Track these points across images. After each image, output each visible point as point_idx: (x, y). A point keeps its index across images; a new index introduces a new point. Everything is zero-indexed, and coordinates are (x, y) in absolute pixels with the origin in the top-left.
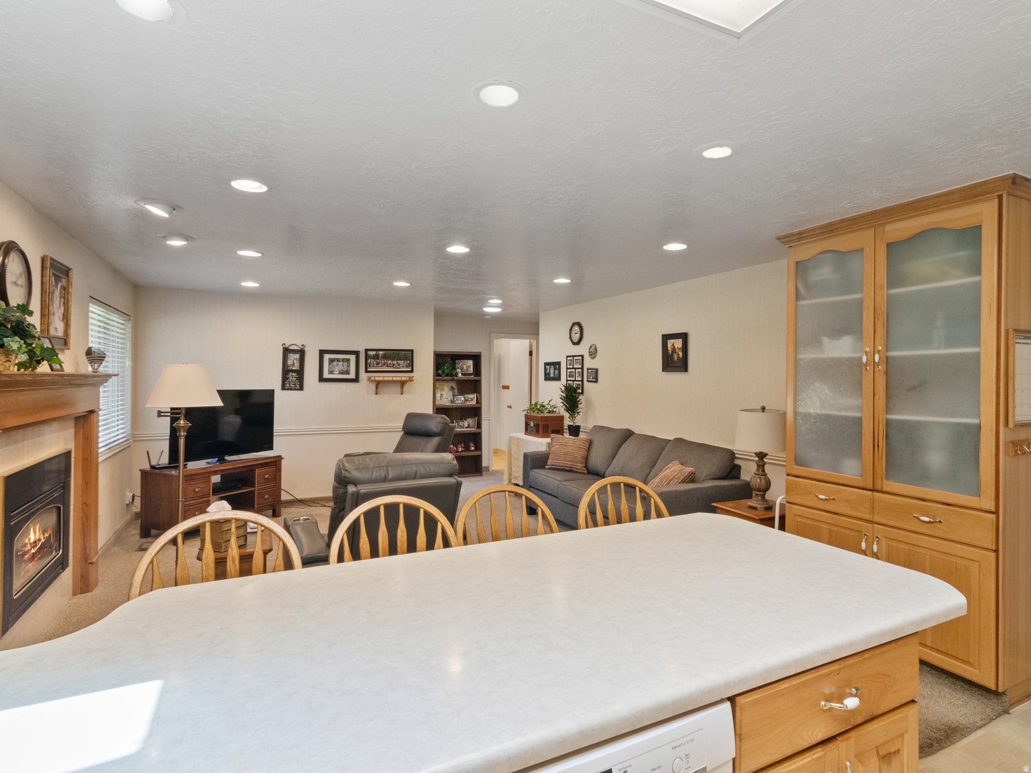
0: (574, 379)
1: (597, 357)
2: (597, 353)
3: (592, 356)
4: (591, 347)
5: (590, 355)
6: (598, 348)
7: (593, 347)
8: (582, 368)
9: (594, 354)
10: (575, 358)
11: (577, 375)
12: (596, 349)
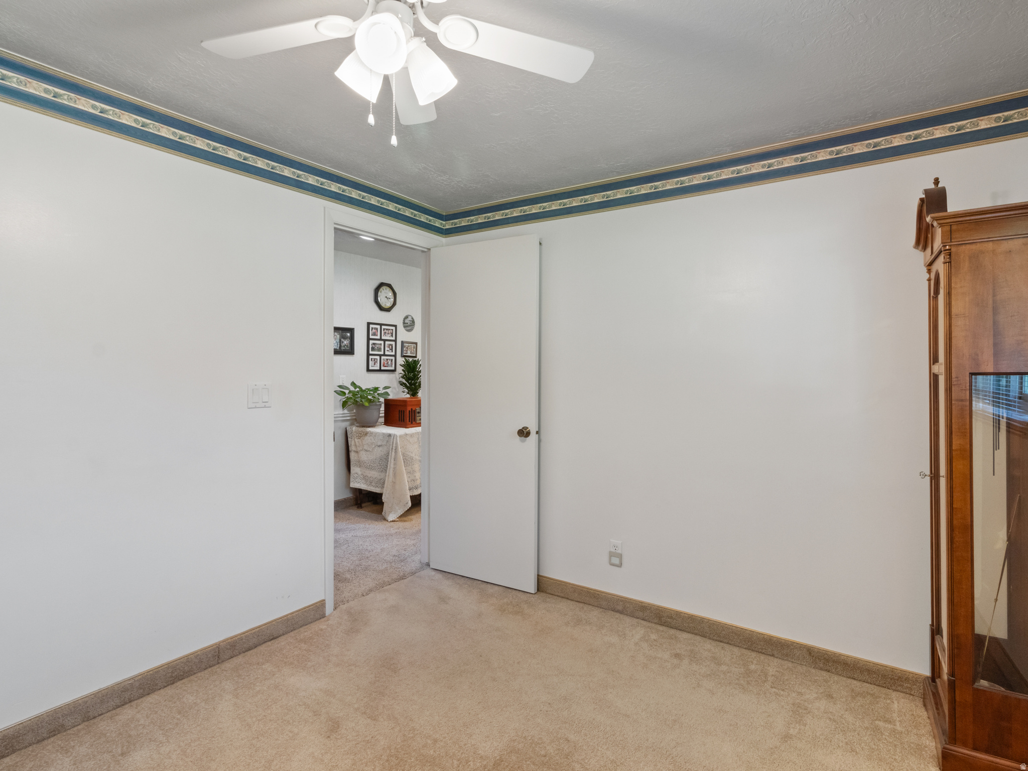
0: (382, 353)
1: (414, 330)
2: (414, 325)
3: (408, 328)
4: (406, 317)
5: (404, 327)
6: (414, 318)
7: (410, 318)
8: (395, 341)
9: (410, 326)
10: (383, 327)
11: (386, 349)
12: (413, 322)
